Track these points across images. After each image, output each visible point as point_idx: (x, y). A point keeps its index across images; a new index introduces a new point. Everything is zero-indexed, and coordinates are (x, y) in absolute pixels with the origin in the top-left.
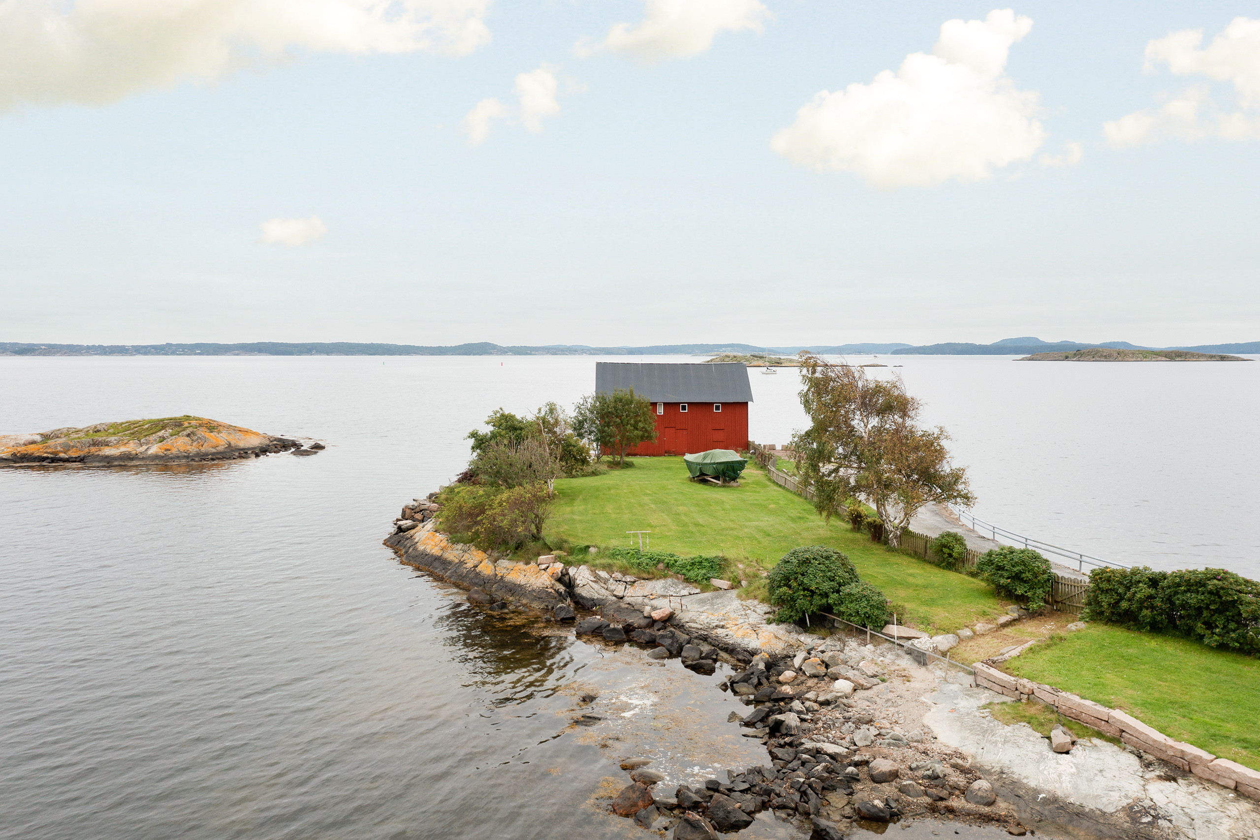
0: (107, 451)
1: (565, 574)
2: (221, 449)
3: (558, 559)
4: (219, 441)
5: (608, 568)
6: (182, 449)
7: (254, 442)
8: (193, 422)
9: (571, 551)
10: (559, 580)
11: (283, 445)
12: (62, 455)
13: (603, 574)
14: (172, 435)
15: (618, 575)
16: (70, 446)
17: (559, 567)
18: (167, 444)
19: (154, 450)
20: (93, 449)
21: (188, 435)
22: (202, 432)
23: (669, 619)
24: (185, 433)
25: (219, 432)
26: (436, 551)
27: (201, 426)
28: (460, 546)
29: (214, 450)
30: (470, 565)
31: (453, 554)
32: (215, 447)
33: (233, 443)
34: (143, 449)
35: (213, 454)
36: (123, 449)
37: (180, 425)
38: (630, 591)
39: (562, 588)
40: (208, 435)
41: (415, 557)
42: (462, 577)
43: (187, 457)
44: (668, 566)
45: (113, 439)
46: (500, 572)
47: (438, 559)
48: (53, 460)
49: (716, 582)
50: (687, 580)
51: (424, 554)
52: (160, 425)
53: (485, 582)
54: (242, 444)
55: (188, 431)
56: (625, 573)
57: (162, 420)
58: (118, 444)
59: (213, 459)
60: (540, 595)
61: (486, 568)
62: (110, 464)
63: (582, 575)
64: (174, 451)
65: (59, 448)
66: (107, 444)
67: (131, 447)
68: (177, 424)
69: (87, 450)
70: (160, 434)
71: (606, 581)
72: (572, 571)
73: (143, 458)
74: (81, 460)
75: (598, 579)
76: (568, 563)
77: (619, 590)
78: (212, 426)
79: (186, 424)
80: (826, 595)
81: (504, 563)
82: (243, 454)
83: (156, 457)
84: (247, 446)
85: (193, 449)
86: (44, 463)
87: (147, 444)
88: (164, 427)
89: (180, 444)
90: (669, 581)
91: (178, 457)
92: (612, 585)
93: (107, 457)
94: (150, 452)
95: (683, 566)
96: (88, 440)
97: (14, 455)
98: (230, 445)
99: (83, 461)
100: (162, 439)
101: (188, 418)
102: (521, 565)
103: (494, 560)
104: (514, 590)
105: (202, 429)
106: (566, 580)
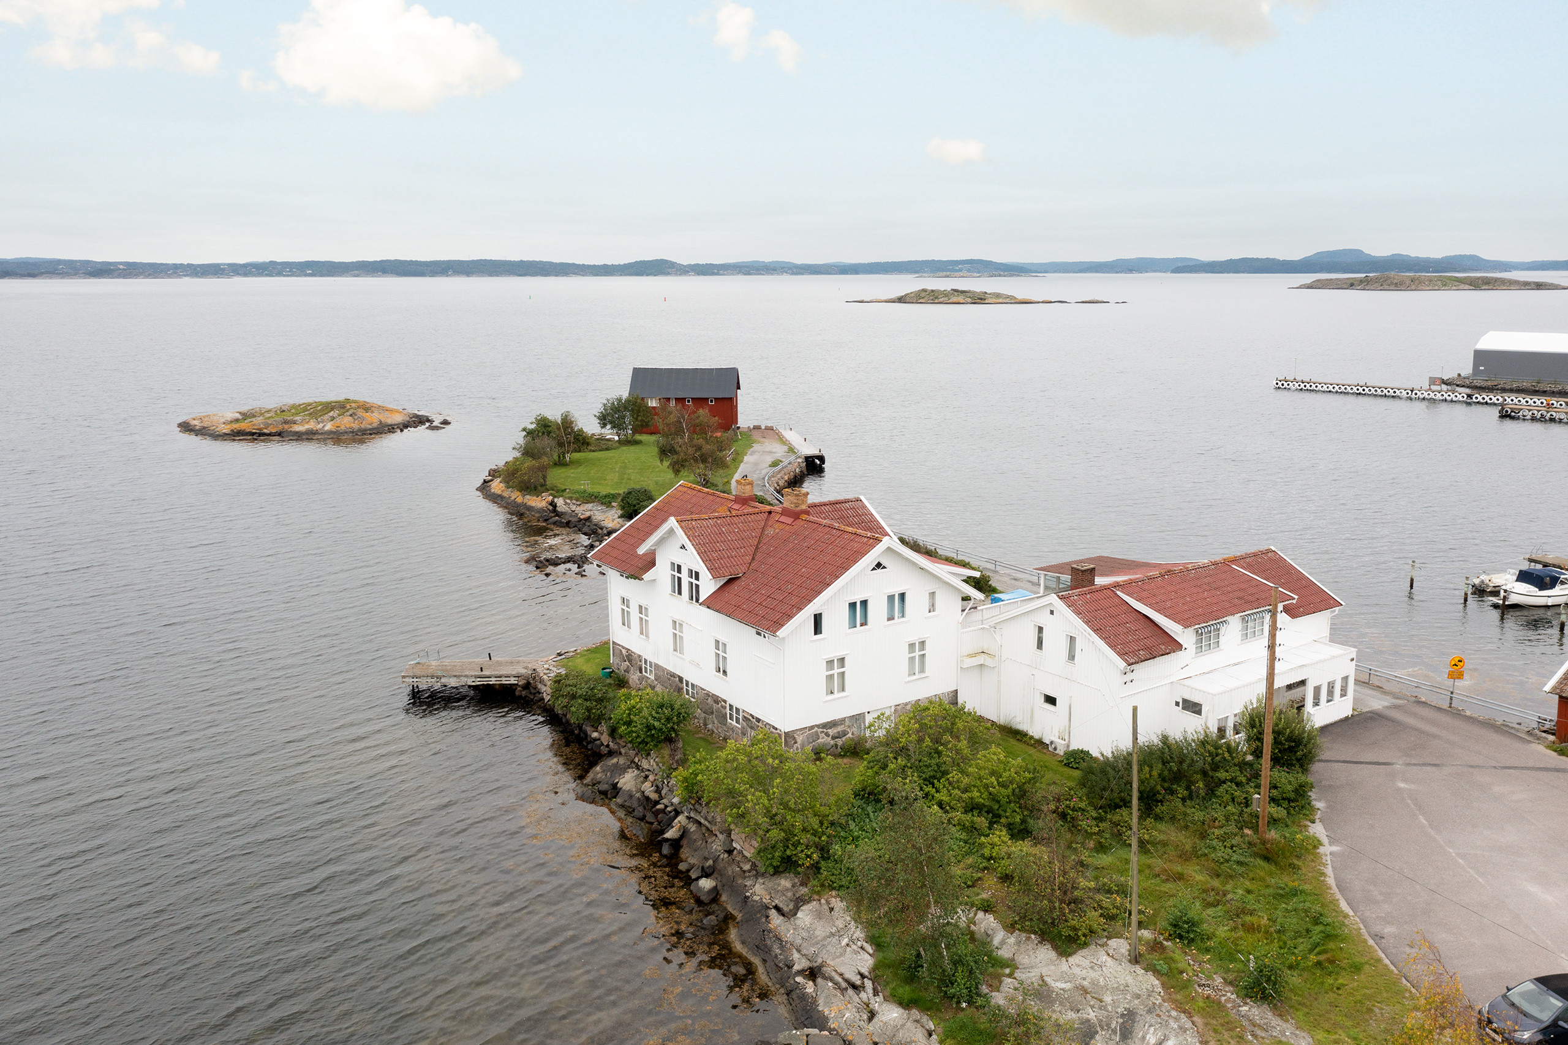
0: (297, 428)
1: (553, 501)
2: (375, 425)
3: (551, 494)
4: (373, 419)
5: (571, 498)
6: (348, 426)
7: (398, 419)
8: (353, 405)
9: (558, 491)
10: (550, 504)
11: (419, 421)
12: (265, 431)
13: (568, 501)
14: (339, 415)
15: (574, 502)
16: (267, 423)
17: (551, 498)
18: (338, 421)
19: (329, 427)
20: (286, 427)
21: (351, 415)
22: (361, 413)
23: (589, 519)
24: (348, 413)
25: (372, 412)
26: (499, 492)
27: (359, 407)
28: (510, 489)
29: (370, 427)
30: (513, 498)
31: (507, 493)
32: (370, 424)
33: (383, 420)
34: (320, 426)
35: (370, 430)
36: (306, 426)
37: (344, 407)
38: (578, 508)
39: (551, 508)
40: (365, 414)
41: (490, 495)
42: (508, 504)
43: (353, 432)
44: (596, 497)
45: (297, 418)
46: (525, 501)
47: (499, 496)
48: (261, 434)
49: (614, 504)
50: (602, 504)
51: (494, 494)
52: (328, 407)
53: (518, 505)
54: (389, 421)
55: (350, 412)
56: (577, 500)
57: (329, 403)
58: (302, 423)
59: (371, 434)
60: (541, 510)
61: (520, 500)
62: (299, 437)
63: (559, 502)
64: (343, 427)
65: (261, 425)
66: (295, 423)
67: (312, 425)
68: (342, 406)
69: (281, 427)
70: (331, 414)
71: (569, 504)
72: (556, 500)
73: (322, 433)
74: (279, 434)
75: (566, 504)
76: (555, 497)
77: (573, 508)
78: (367, 408)
79: (348, 407)
80: (635, 506)
81: (528, 497)
82: (391, 429)
83: (330, 432)
84: (393, 422)
85: (356, 426)
86: (255, 437)
87: (322, 422)
88: (332, 409)
89: (346, 422)
90: (595, 504)
91: (346, 432)
92: (571, 506)
93: (297, 432)
94: (326, 428)
95: (602, 497)
96: (280, 417)
97: (232, 430)
98: (381, 422)
100: (333, 419)
101: (348, 401)
102: (535, 498)
103: (524, 496)
104: (530, 508)
105: (359, 410)
106: (553, 504)
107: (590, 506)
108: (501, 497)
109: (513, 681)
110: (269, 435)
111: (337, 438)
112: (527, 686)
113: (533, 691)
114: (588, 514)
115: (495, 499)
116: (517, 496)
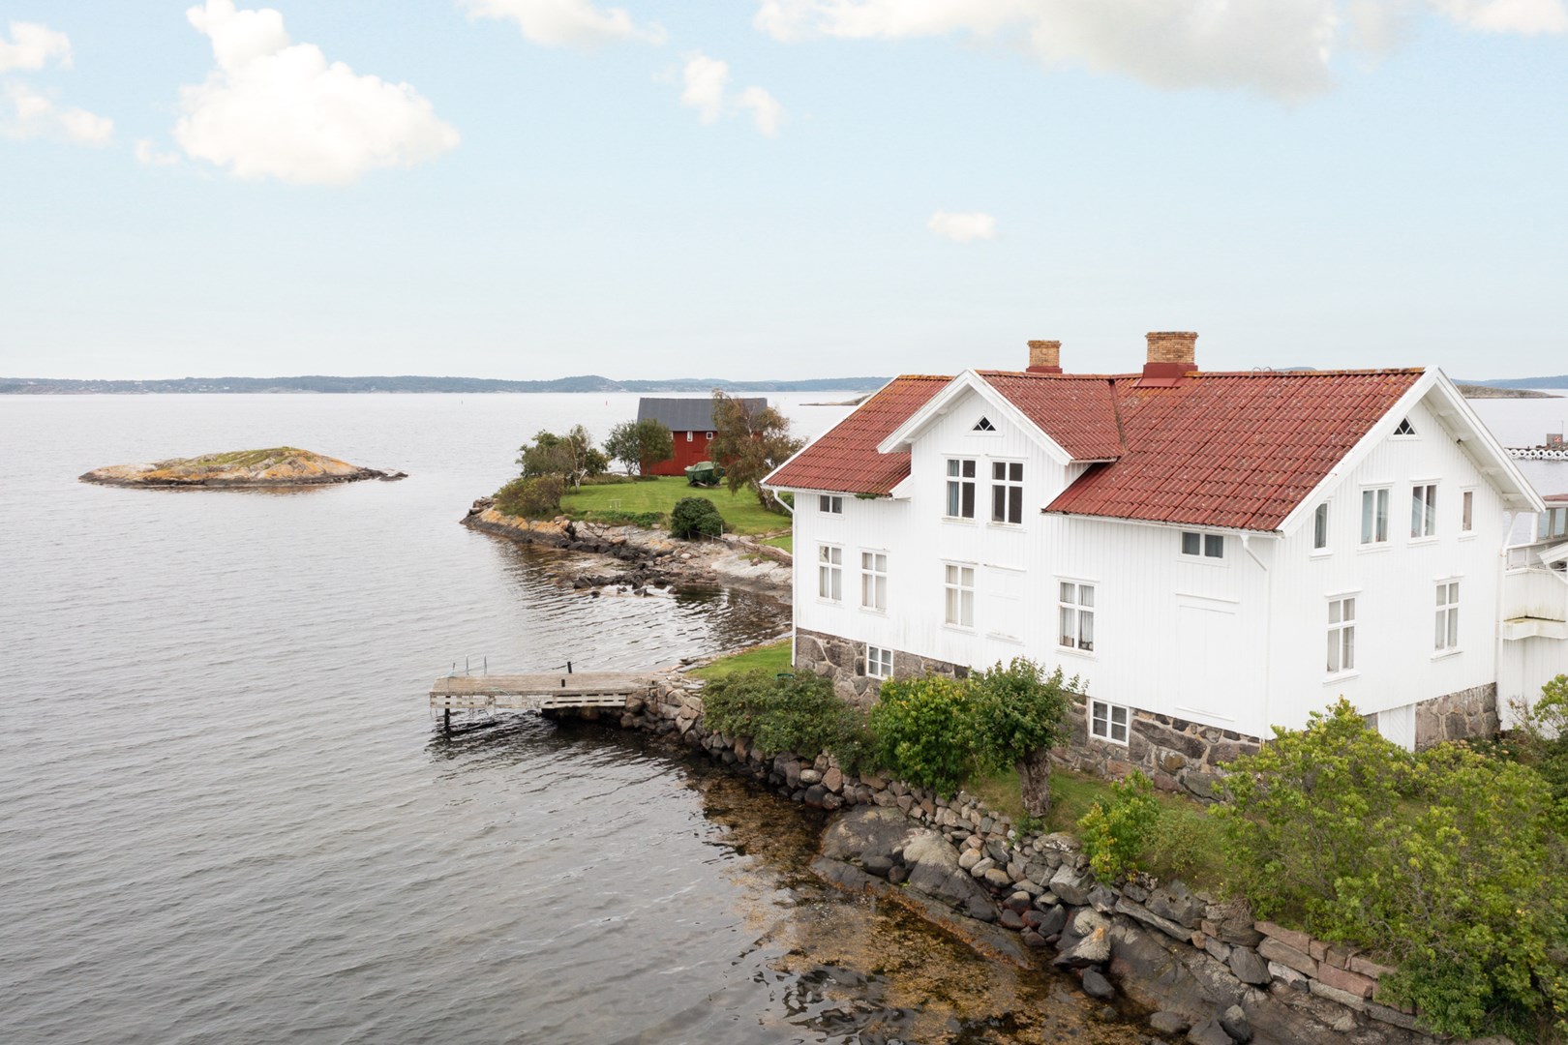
0: (224, 476)
1: (570, 526)
2: (318, 475)
3: (567, 518)
4: (316, 468)
5: (595, 521)
6: (286, 475)
7: (345, 471)
8: (293, 453)
9: (576, 514)
10: (567, 530)
11: (371, 474)
12: (185, 479)
13: (592, 525)
14: (276, 463)
15: (600, 525)
16: (189, 472)
17: (567, 522)
18: (274, 469)
19: (263, 475)
20: (211, 474)
21: (290, 463)
22: (301, 461)
23: (623, 543)
24: (287, 461)
25: (315, 461)
26: (494, 521)
27: (299, 455)
28: (509, 516)
29: (312, 476)
30: (514, 525)
31: (504, 522)
32: (313, 474)
33: (327, 470)
34: (253, 474)
35: (312, 479)
36: (236, 474)
37: (282, 454)
38: (606, 533)
39: (567, 534)
40: (306, 463)
41: (480, 526)
42: (509, 532)
43: (292, 481)
44: (629, 518)
45: (226, 465)
46: (531, 528)
47: (494, 525)
48: (178, 483)
49: (655, 526)
50: (639, 526)
51: (487, 523)
52: (263, 455)
53: (522, 533)
54: (335, 472)
55: (289, 460)
56: (604, 523)
57: (265, 451)
58: (231, 470)
59: (313, 483)
60: (555, 537)
61: (524, 526)
62: (227, 485)
63: (580, 527)
64: (280, 476)
65: (182, 474)
66: (222, 470)
67: (243, 473)
68: (280, 454)
69: (205, 475)
70: (266, 462)
71: (593, 528)
72: (574, 524)
73: (254, 482)
74: (203, 483)
75: (588, 528)
76: (572, 520)
77: (600, 532)
78: (308, 457)
79: (287, 454)
81: (536, 522)
82: (338, 479)
83: (265, 481)
84: (340, 474)
85: (295, 475)
86: (172, 485)
87: (255, 470)
88: (268, 457)
89: (283, 470)
90: (629, 527)
91: (284, 481)
92: (596, 530)
93: (224, 480)
94: (260, 476)
95: (637, 518)
96: (204, 466)
97: (145, 478)
98: (325, 472)
99: (205, 484)
100: (268, 466)
101: (287, 448)
102: (545, 523)
103: (529, 522)
104: (539, 536)
105: (300, 458)
106: (570, 530)
107: (622, 530)
108: (498, 526)
109: (617, 701)
110: (191, 483)
111: (272, 486)
112: (641, 710)
113: (651, 717)
114: (622, 538)
115: (489, 529)
116: (520, 523)
